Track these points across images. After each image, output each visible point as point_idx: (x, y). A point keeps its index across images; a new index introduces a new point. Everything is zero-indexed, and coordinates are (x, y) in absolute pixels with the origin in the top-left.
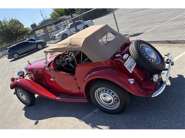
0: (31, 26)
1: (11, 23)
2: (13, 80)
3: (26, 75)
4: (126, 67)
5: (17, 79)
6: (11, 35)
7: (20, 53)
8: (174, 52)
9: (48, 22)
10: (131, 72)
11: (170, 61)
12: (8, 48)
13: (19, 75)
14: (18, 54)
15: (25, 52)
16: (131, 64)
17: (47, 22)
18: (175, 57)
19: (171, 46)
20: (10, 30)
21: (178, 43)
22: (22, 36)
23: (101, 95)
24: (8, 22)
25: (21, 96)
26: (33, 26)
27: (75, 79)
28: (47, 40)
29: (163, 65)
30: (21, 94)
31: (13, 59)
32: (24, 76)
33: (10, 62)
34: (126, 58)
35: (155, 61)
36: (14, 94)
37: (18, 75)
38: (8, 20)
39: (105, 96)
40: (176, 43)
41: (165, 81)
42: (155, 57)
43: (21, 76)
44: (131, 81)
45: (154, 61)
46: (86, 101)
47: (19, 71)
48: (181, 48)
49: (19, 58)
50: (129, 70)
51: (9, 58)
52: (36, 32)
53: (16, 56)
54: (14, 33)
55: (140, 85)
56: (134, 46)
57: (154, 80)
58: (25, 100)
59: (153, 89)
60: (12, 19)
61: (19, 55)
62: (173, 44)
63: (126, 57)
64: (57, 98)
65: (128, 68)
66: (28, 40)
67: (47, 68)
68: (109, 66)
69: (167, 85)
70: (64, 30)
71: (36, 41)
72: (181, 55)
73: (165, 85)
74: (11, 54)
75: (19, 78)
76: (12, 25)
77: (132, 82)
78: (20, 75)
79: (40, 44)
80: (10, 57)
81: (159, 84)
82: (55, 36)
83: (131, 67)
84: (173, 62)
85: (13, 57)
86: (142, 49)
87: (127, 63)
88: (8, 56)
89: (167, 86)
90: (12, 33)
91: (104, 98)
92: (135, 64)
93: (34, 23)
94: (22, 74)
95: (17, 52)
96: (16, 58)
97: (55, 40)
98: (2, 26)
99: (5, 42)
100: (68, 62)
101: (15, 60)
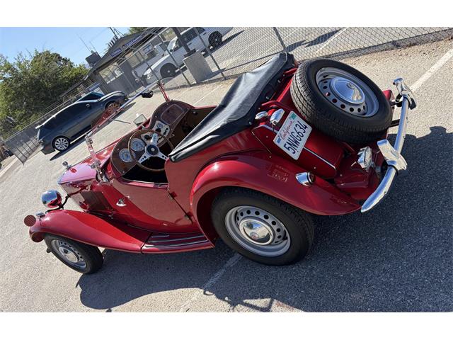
0: (88, 59)
1: (37, 63)
2: (29, 221)
3: (67, 198)
4: (281, 145)
5: (42, 216)
6: (45, 92)
7: (69, 135)
8: (410, 70)
9: (125, 42)
10: (296, 157)
11: (405, 98)
12: (36, 128)
13: (47, 204)
14: (65, 138)
15: (82, 128)
16: (296, 134)
17: (122, 44)
18: (413, 82)
19: (403, 54)
20: (38, 81)
21: (421, 43)
22: (70, 89)
23: (243, 224)
24: (29, 63)
25: (63, 254)
26: (93, 59)
27: (173, 195)
28: (128, 89)
29: (385, 117)
30: (61, 249)
31: (57, 152)
32: (63, 202)
33: (51, 160)
34: (277, 122)
35: (362, 109)
36: (48, 251)
37: (45, 203)
38: (29, 57)
39: (250, 226)
40: (415, 44)
41: (393, 162)
42: (360, 98)
43: (53, 204)
44: (303, 179)
45: (359, 110)
46: (210, 245)
47: (46, 193)
48: (428, 56)
49: (70, 147)
50: (290, 153)
51: (46, 151)
52: (100, 73)
53: (61, 143)
54: (50, 85)
55: (331, 181)
56: (299, 81)
57: (363, 166)
58: (76, 261)
59: (364, 187)
60: (37, 52)
61: (69, 141)
62: (408, 50)
63: (276, 118)
64: (144, 248)
65: (288, 149)
66: (83, 99)
67: (102, 177)
68: (244, 149)
69: (399, 169)
70: (163, 56)
71: (102, 98)
72: (426, 76)
73: (393, 173)
74: (48, 141)
75: (49, 211)
76: (41, 68)
77: (304, 182)
78: (49, 202)
79: (113, 102)
80: (48, 147)
81: (378, 170)
82: (146, 75)
83: (296, 142)
84: (412, 100)
85: (54, 147)
86: (325, 85)
87: (283, 134)
88: (42, 148)
89: (398, 173)
90: (46, 88)
91: (249, 232)
92: (309, 129)
93: (92, 52)
94: (54, 200)
95: (62, 132)
96: (62, 149)
97: (148, 85)
98: (16, 75)
99: (33, 113)
100: (153, 150)
101: (62, 152)
